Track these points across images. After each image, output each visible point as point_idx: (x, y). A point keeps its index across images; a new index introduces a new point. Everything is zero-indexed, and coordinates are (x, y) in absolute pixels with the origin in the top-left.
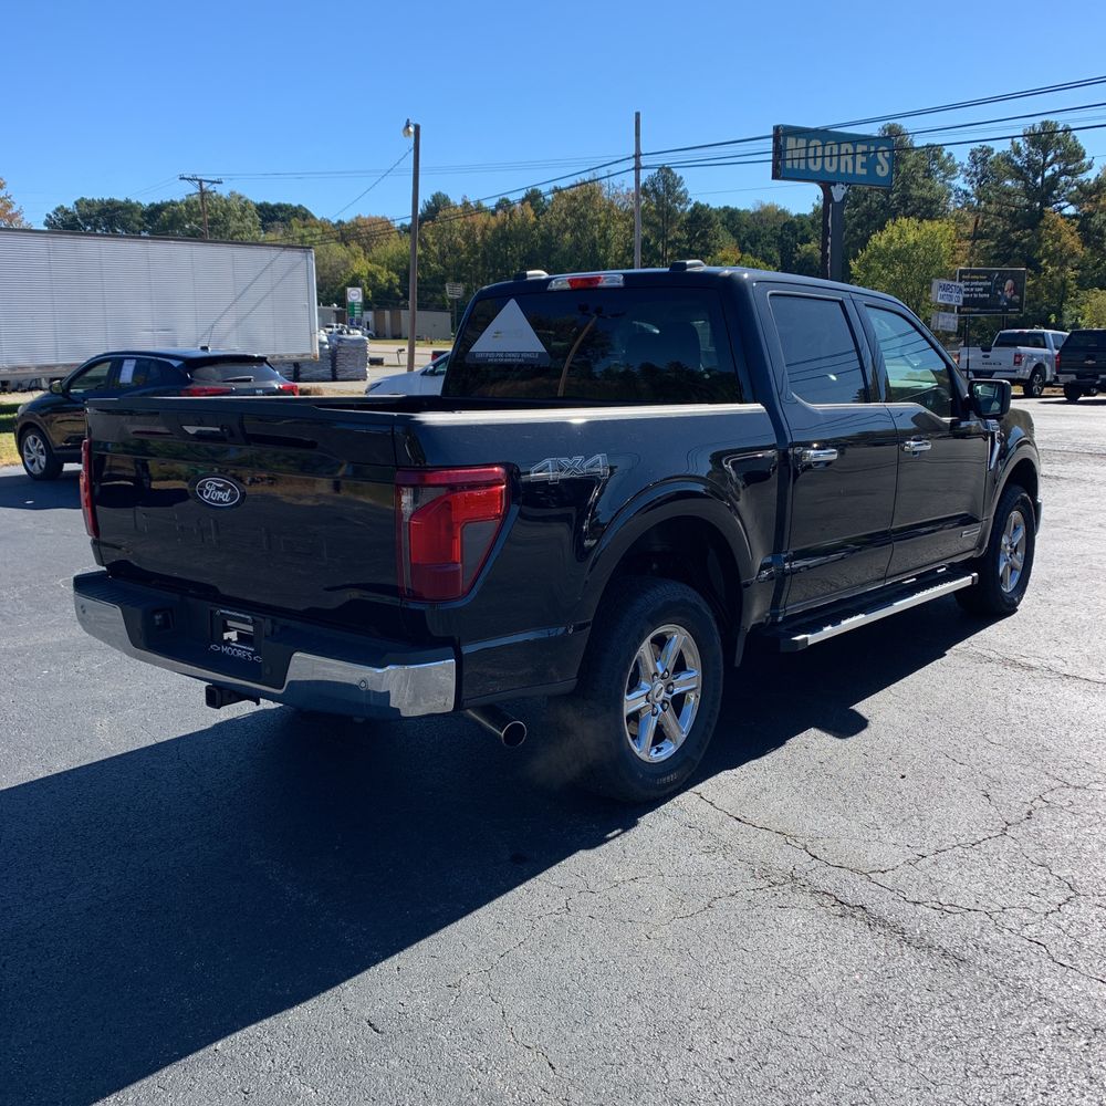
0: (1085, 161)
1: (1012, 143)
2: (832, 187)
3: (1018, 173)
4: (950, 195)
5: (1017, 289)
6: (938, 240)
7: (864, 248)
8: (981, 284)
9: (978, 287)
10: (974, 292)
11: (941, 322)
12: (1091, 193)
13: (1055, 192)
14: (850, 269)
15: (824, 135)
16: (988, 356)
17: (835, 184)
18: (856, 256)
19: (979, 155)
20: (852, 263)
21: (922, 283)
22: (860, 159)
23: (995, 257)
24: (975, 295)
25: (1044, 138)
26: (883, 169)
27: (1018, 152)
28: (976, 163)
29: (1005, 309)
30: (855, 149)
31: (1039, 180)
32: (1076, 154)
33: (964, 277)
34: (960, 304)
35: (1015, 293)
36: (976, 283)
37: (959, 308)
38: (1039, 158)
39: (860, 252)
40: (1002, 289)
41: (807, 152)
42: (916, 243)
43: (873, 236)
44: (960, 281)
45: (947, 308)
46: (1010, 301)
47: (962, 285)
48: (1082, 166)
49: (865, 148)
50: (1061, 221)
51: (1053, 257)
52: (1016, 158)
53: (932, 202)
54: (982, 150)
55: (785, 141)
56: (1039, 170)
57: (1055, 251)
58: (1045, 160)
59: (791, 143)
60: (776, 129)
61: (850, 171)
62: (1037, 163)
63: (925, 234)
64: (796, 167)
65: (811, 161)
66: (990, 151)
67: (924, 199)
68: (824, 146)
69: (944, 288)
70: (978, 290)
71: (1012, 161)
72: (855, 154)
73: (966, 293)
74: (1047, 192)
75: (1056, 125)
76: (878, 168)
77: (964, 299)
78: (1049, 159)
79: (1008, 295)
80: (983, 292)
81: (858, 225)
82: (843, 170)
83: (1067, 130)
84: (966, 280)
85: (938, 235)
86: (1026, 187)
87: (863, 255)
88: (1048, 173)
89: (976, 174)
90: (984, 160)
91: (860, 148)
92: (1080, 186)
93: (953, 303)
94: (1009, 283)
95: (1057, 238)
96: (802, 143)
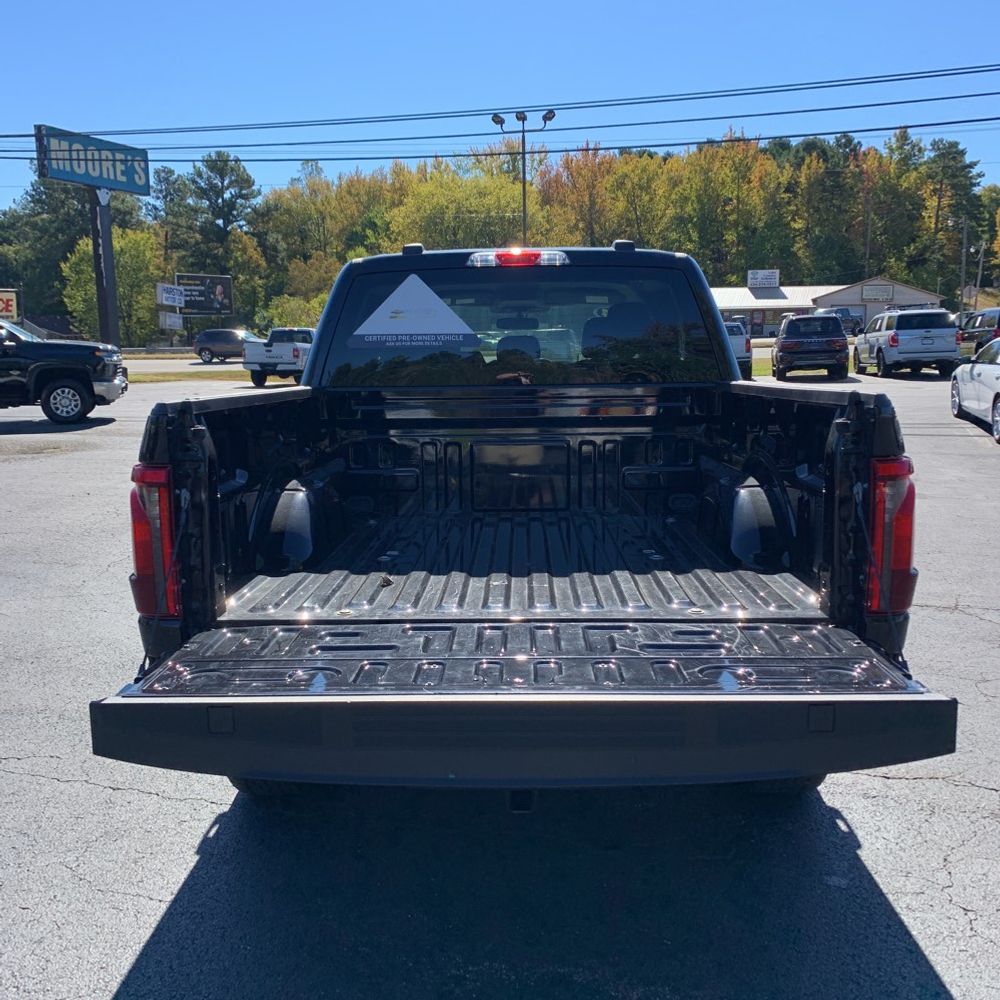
0: (255, 188)
1: (194, 167)
2: (98, 192)
3: (202, 193)
4: (140, 208)
5: (226, 294)
6: (142, 248)
7: (72, 252)
8: (196, 288)
9: (195, 291)
10: (192, 295)
11: (168, 321)
12: (263, 215)
13: (235, 213)
14: (61, 271)
15: (86, 139)
16: (270, 351)
17: (99, 189)
18: (66, 259)
19: (163, 175)
20: (63, 265)
21: (132, 287)
22: (120, 167)
23: (192, 265)
24: (193, 298)
25: (220, 165)
26: (140, 178)
27: (200, 175)
28: (160, 181)
29: (218, 311)
30: (114, 155)
31: (220, 201)
32: (248, 182)
33: (181, 281)
34: (183, 305)
35: (225, 297)
36: (193, 288)
37: (180, 309)
38: (217, 181)
39: (69, 255)
40: (214, 293)
41: (71, 155)
42: (122, 250)
43: (80, 242)
44: (179, 284)
45: (172, 309)
46: (221, 304)
47: (182, 288)
48: (253, 191)
49: (122, 157)
50: (245, 237)
51: (243, 267)
52: (199, 180)
53: (126, 213)
54: (164, 171)
55: (48, 142)
56: (220, 193)
57: (244, 263)
58: (222, 183)
59: (54, 143)
60: (38, 128)
61: (112, 177)
62: (216, 186)
63: (130, 242)
64: (61, 167)
65: (75, 163)
66: (171, 172)
67: (118, 210)
68: (86, 150)
69: (169, 291)
70: (194, 293)
71: (197, 182)
72: (114, 160)
73: (187, 296)
74: (227, 211)
75: (228, 156)
76: (136, 177)
77: (186, 301)
78: (226, 183)
79: (220, 298)
80: (199, 296)
81: (59, 230)
82: (105, 176)
83: (237, 160)
84: (184, 284)
85: (142, 243)
86: (209, 206)
87: (73, 259)
88: (227, 195)
89: (161, 191)
90: (167, 179)
91: (119, 156)
92: (255, 210)
93: (175, 304)
94: (219, 288)
95: (244, 250)
96: (65, 145)
